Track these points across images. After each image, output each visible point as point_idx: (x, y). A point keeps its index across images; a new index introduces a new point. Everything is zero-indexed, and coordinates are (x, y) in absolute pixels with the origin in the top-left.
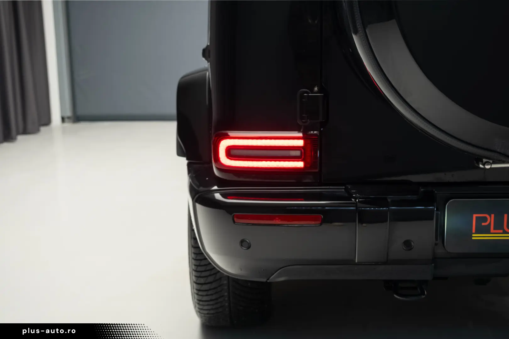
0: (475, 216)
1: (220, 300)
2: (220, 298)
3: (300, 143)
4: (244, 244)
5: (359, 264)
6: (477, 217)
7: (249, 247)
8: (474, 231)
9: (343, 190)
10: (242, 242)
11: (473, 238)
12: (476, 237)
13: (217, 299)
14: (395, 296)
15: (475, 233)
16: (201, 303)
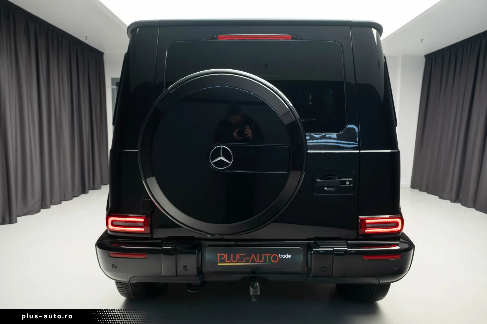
0: (218, 254)
1: (127, 287)
2: (126, 286)
3: (142, 220)
4: (114, 266)
5: (164, 276)
6: (219, 255)
7: (116, 267)
8: (218, 262)
9: (161, 242)
10: (113, 266)
11: (218, 265)
12: (220, 264)
13: (125, 287)
14: (188, 290)
15: (219, 262)
16: (119, 288)
